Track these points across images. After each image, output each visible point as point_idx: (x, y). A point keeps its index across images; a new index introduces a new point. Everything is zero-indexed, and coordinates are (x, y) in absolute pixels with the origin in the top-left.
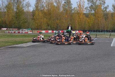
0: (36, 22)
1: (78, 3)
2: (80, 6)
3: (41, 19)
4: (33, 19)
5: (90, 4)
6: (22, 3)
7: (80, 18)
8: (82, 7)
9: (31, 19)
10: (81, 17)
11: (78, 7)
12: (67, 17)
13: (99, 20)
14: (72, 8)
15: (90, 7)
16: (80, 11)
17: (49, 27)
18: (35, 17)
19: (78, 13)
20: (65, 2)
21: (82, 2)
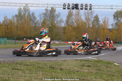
0: (67, 35)
1: (103, 20)
2: (105, 22)
3: (71, 32)
4: (64, 33)
5: (116, 21)
6: (57, 20)
7: (104, 33)
8: (106, 23)
9: (62, 33)
10: (106, 31)
11: (103, 23)
12: (93, 31)
13: (120, 34)
14: (101, 25)
15: (115, 24)
16: (105, 26)
17: (78, 39)
18: (65, 31)
19: (103, 28)
20: (94, 20)
21: (106, 19)
